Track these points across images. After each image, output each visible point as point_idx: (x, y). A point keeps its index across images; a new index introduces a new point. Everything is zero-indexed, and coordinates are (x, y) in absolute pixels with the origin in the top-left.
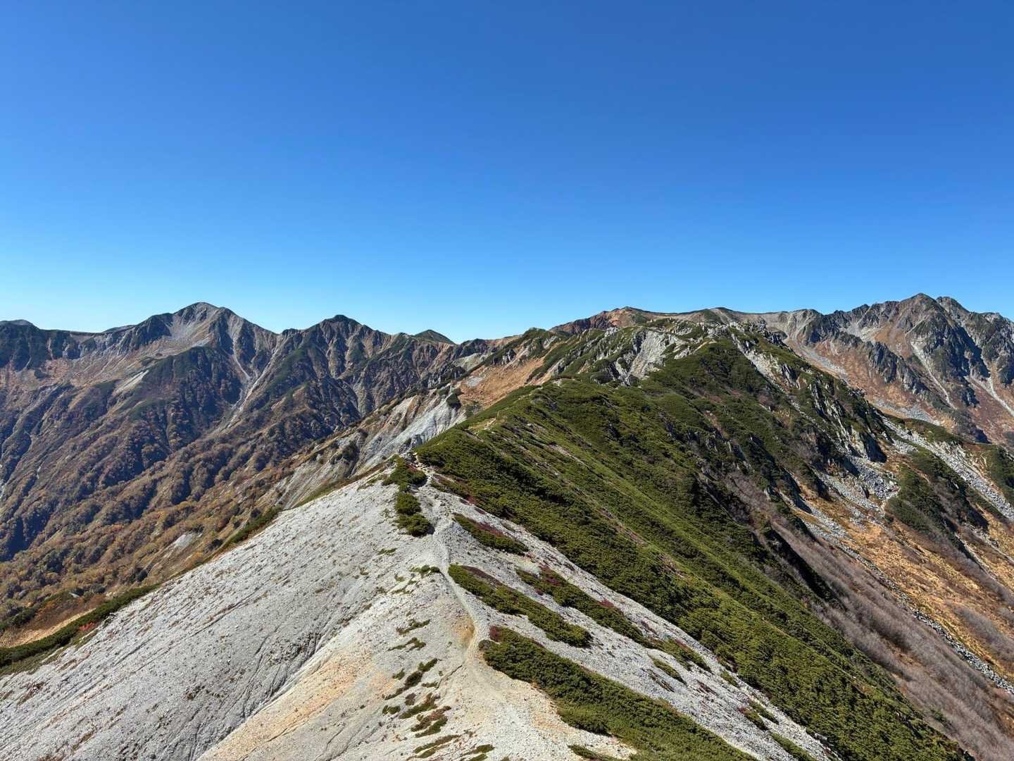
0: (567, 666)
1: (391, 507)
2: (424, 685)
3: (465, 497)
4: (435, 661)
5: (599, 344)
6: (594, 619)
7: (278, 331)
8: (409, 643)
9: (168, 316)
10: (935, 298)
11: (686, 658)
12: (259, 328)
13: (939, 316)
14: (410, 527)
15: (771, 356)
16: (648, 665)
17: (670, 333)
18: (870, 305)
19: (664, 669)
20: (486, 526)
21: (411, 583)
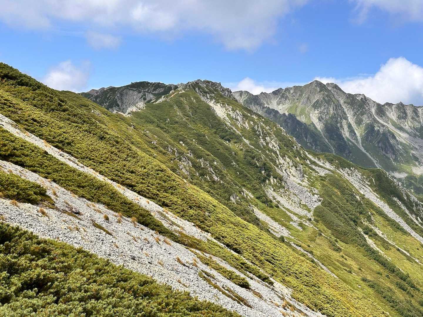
10: (325, 84)
13: (327, 96)
15: (226, 105)
17: (147, 92)
18: (284, 88)
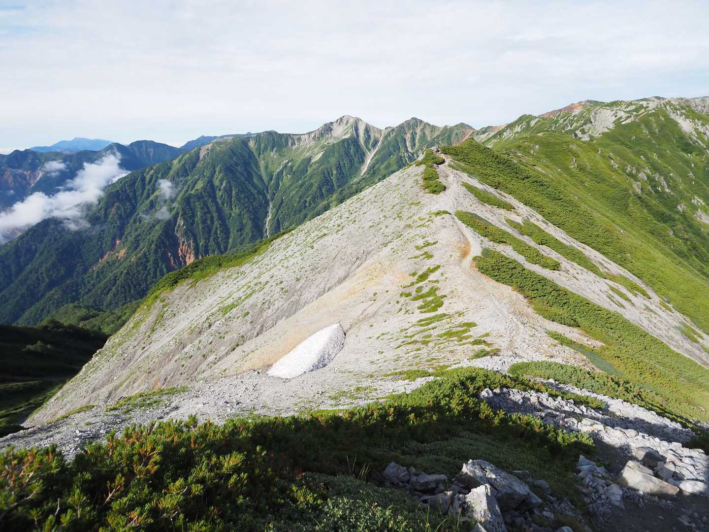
0: (542, 280)
1: (419, 178)
2: (429, 281)
3: (471, 174)
4: (439, 267)
5: (567, 121)
6: (563, 255)
7: (383, 128)
8: (422, 255)
9: (332, 123)
11: (633, 288)
12: (373, 127)
14: (431, 188)
16: (605, 288)
17: (619, 110)
19: (616, 293)
20: (485, 191)
21: (429, 221)
